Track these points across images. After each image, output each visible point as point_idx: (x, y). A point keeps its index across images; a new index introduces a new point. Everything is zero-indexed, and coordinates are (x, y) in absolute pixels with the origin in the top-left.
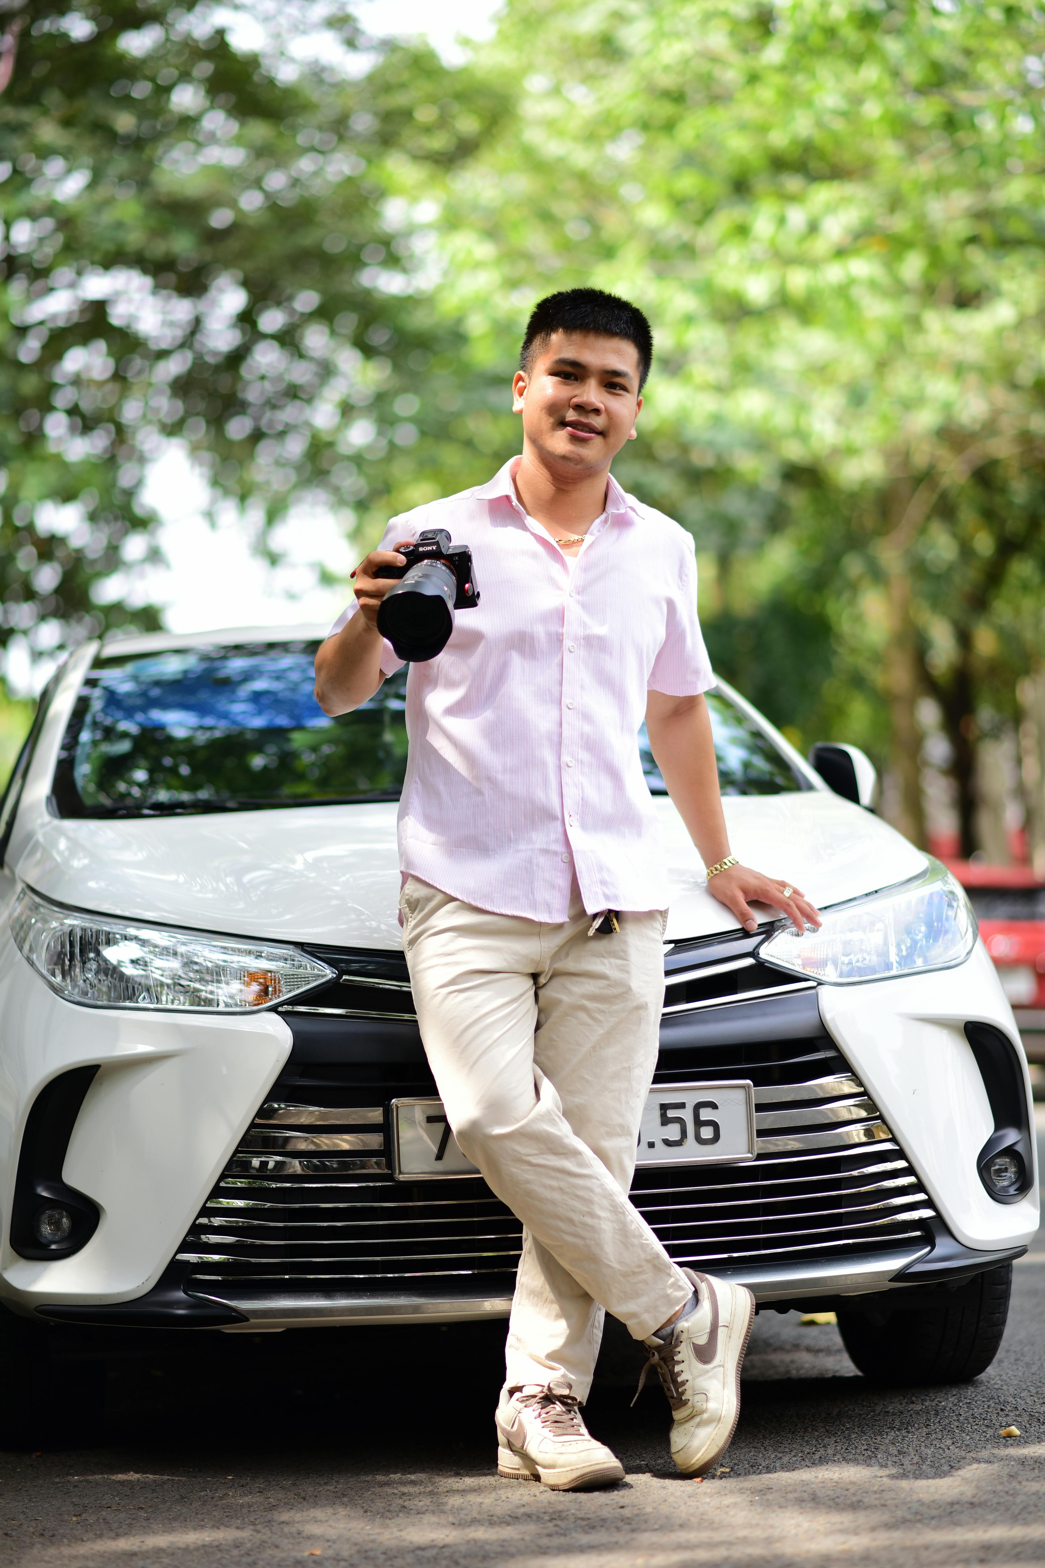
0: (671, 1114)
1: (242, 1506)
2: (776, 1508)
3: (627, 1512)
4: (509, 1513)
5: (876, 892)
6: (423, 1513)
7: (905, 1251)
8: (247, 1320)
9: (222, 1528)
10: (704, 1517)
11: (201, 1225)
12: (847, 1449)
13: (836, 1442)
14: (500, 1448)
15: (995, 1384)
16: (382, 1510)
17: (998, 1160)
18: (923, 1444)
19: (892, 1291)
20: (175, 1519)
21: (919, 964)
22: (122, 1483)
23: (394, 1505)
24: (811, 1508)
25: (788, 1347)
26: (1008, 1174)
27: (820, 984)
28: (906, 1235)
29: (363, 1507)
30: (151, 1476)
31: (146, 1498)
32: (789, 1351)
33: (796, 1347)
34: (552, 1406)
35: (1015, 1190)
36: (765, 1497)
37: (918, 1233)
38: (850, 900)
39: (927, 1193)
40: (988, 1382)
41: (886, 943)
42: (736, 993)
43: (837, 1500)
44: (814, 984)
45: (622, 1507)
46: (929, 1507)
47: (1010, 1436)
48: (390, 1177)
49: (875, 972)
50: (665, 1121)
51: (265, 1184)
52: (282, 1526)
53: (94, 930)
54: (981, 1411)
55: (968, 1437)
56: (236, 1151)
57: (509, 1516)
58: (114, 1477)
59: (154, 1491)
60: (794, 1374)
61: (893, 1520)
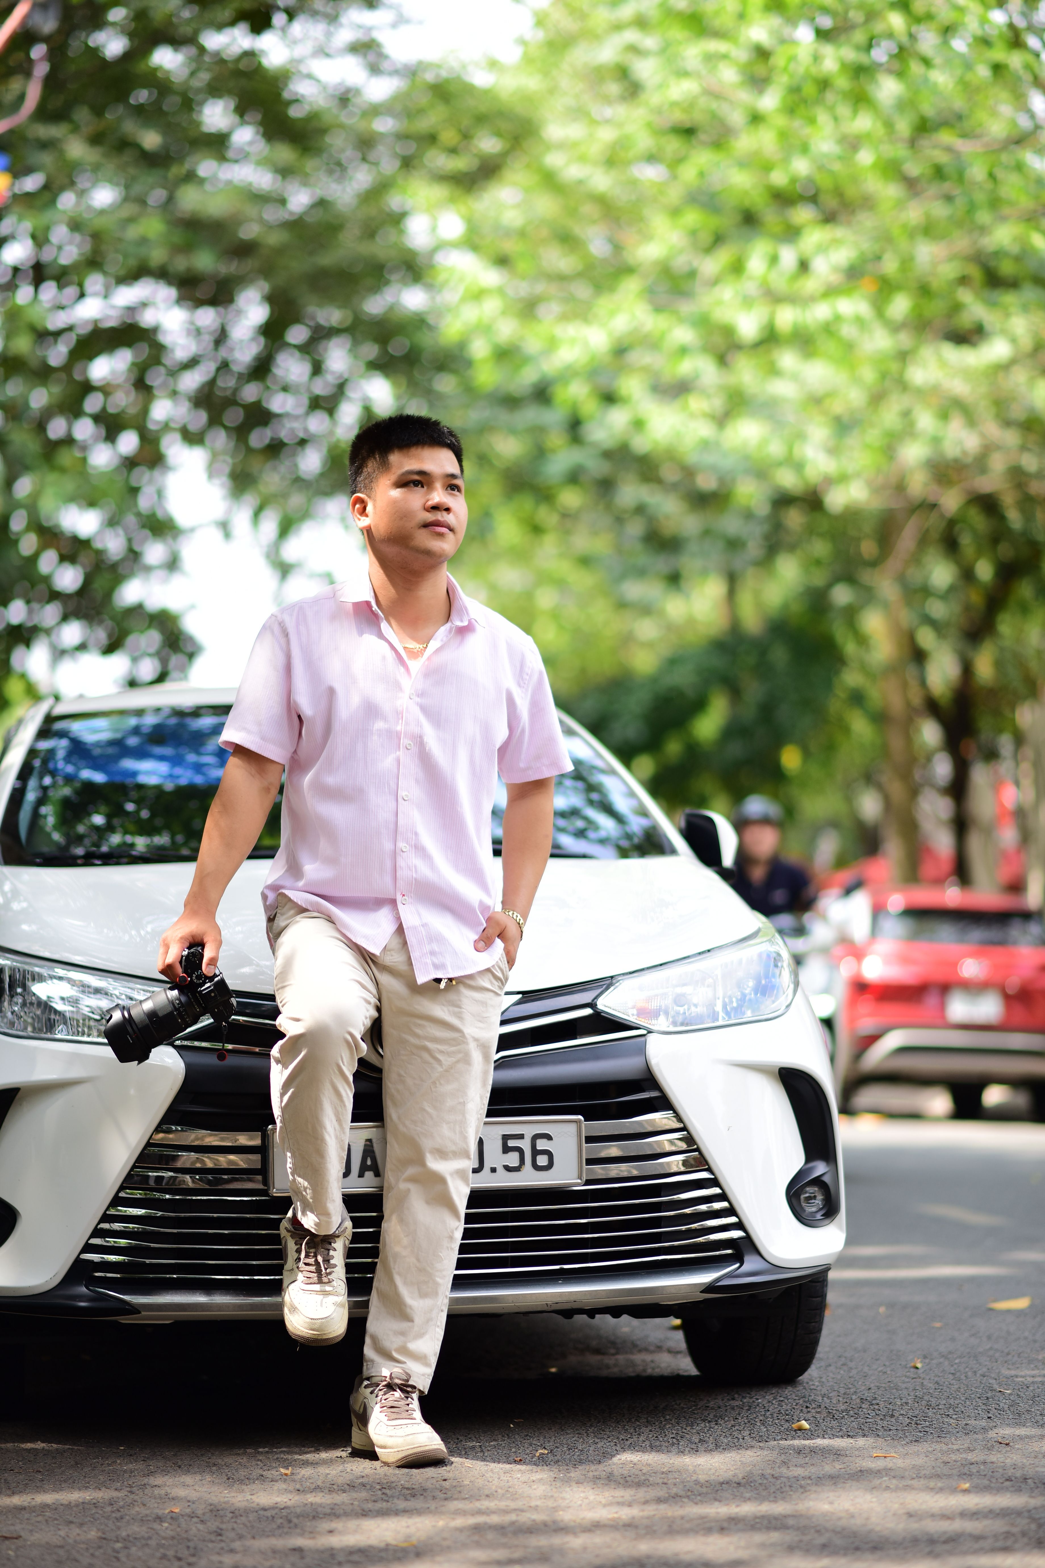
0: (511, 1143)
1: (125, 1471)
2: (574, 1484)
3: (446, 1484)
4: (349, 1482)
5: (709, 951)
6: (276, 1481)
7: (717, 1267)
8: (139, 1312)
9: (103, 1489)
10: (510, 1489)
11: (102, 1229)
12: (657, 1437)
13: (650, 1431)
14: (353, 1428)
15: (813, 1385)
16: (243, 1478)
17: (808, 1189)
18: (724, 1434)
19: (706, 1301)
20: (65, 1481)
21: (749, 1015)
22: (29, 1451)
23: (254, 1474)
24: (603, 1484)
25: (652, 1348)
26: (817, 1202)
27: (649, 1032)
28: (717, 1253)
29: (227, 1475)
30: (55, 1446)
31: (46, 1463)
32: (652, 1352)
33: (659, 1348)
34: (392, 1393)
35: (822, 1216)
36: (569, 1475)
37: (729, 1251)
38: (685, 958)
39: (737, 1216)
40: (808, 1383)
41: (715, 998)
42: (575, 1038)
43: (628, 1479)
44: (644, 1032)
45: (445, 1480)
46: (701, 1486)
47: (800, 1429)
48: (265, 1192)
49: (702, 1023)
50: (506, 1149)
51: (157, 1195)
52: (154, 1489)
53: (21, 970)
54: (789, 1407)
55: (765, 1430)
56: (134, 1167)
57: (348, 1485)
58: (23, 1446)
59: (54, 1458)
60: (649, 1371)
61: (667, 1495)
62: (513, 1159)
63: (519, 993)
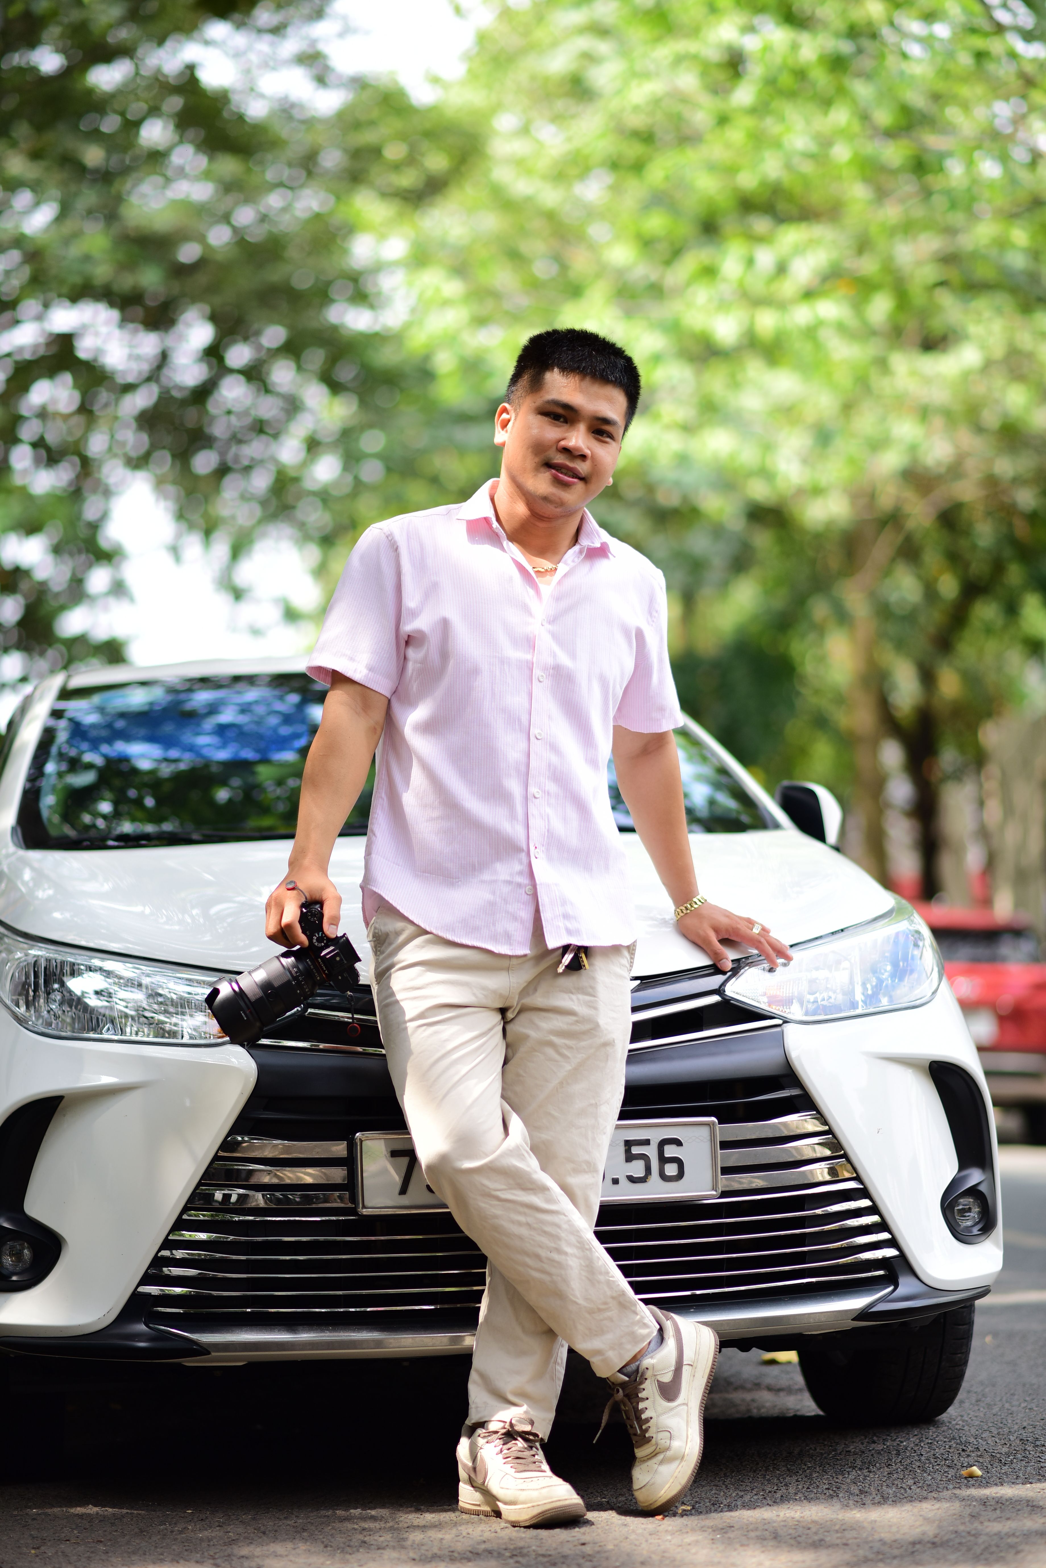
0: (635, 1150)
1: (201, 1540)
2: (738, 1546)
3: (588, 1549)
4: (470, 1549)
5: (842, 930)
6: (384, 1549)
7: (869, 1290)
8: (209, 1353)
9: (182, 1561)
10: (665, 1554)
11: (163, 1257)
12: (808, 1488)
13: (797, 1481)
14: (461, 1484)
15: (957, 1424)
16: (342, 1545)
17: (961, 1200)
18: (885, 1484)
19: (854, 1329)
20: (134, 1553)
21: (885, 1003)
22: (81, 1516)
23: (354, 1540)
24: (772, 1546)
25: (749, 1386)
26: (972, 1214)
27: (785, 1022)
28: (869, 1274)
29: (323, 1542)
30: (110, 1510)
31: (105, 1531)
32: (750, 1390)
33: (757, 1386)
34: (514, 1442)
35: (979, 1230)
36: (726, 1536)
37: (881, 1272)
38: (816, 938)
39: (890, 1232)
40: (950, 1422)
41: (852, 982)
42: (702, 1030)
43: (799, 1539)
44: (779, 1022)
45: (583, 1544)
46: (891, 1547)
47: (971, 1476)
48: (353, 1211)
49: (841, 1011)
50: (630, 1157)
51: (228, 1217)
52: (242, 1560)
53: (58, 961)
54: (942, 1451)
55: (930, 1477)
56: (200, 1184)
57: (471, 1552)
58: (72, 1510)
59: (113, 1524)
60: (755, 1412)
61: (855, 1559)
62: (637, 1169)
63: (636, 978)
